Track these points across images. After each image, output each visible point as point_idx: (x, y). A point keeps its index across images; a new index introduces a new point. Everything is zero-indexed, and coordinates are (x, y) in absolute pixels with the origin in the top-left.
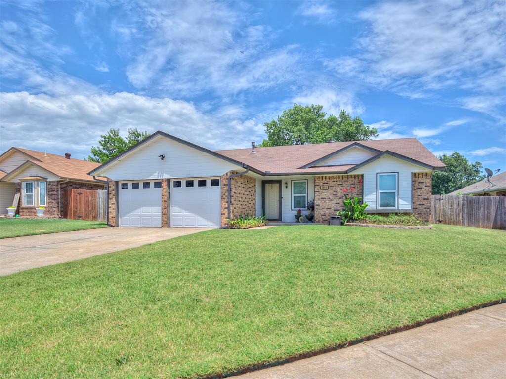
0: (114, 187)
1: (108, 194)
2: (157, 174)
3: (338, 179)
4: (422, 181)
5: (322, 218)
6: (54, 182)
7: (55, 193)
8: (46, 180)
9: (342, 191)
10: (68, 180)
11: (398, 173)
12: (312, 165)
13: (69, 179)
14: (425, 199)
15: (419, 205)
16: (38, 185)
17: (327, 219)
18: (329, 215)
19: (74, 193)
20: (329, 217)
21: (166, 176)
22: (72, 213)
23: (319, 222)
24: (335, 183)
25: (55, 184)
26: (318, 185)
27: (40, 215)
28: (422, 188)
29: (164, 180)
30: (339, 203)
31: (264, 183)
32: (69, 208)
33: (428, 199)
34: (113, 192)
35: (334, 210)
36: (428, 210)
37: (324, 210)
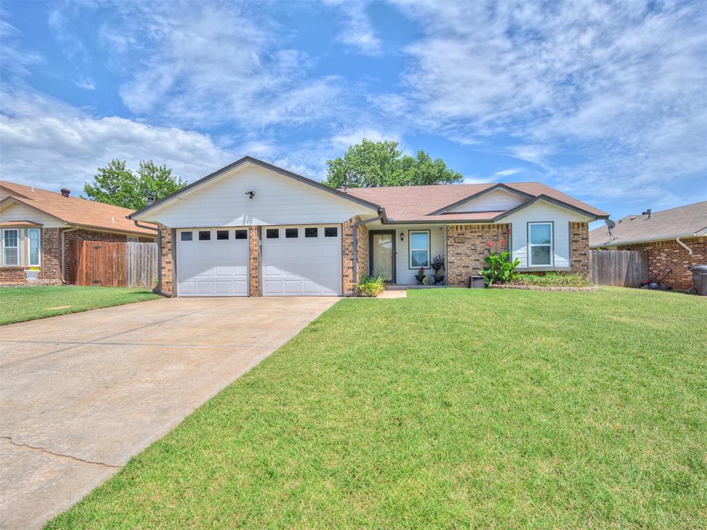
0: (169, 237)
1: (161, 247)
2: (241, 219)
3: (477, 230)
4: (577, 232)
5: (458, 279)
6: (54, 229)
7: (55, 246)
8: (39, 226)
9: (482, 245)
10: (78, 227)
11: (553, 222)
12: (445, 210)
13: (80, 225)
14: (582, 254)
15: (576, 261)
16: (26, 234)
17: (463, 280)
18: (466, 276)
19: (87, 246)
20: (466, 278)
21: (256, 222)
22: (84, 276)
23: (453, 284)
24: (473, 234)
25: (57, 233)
26: (451, 237)
27: (31, 279)
28: (577, 241)
29: (253, 228)
30: (479, 260)
31: (372, 233)
32: (79, 269)
33: (585, 254)
34: (169, 245)
35: (473, 269)
36: (586, 268)
37: (460, 269)
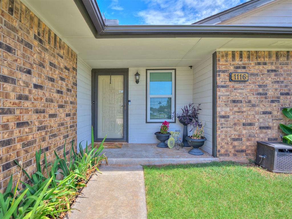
3: (267, 60)
5: (234, 147)
9: (276, 86)
17: (244, 148)
18: (248, 140)
20: (248, 144)
24: (261, 67)
26: (224, 72)
30: (270, 113)
31: (96, 73)
35: (261, 128)
37: (238, 128)
